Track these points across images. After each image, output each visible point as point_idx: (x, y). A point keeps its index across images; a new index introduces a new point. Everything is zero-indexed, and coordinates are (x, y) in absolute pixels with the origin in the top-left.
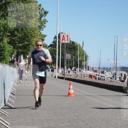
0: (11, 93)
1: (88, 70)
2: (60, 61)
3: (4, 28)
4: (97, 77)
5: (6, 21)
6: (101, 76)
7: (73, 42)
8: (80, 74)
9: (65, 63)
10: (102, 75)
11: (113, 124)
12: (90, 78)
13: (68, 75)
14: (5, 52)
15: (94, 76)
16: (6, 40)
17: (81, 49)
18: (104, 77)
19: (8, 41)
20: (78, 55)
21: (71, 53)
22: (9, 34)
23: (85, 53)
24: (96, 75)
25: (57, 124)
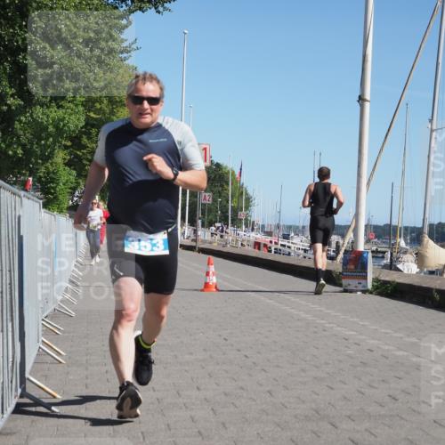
0: (71, 282)
1: (253, 230)
2: (187, 208)
3: (56, 127)
4: (273, 249)
5: (61, 112)
6: (282, 245)
7: (218, 165)
8: (233, 240)
9: (199, 214)
10: (285, 242)
11: (308, 358)
12: (257, 250)
13: (204, 242)
14: (58, 184)
15: (265, 245)
16: (60, 156)
17: (236, 181)
18: (289, 247)
19: (64, 159)
20: (228, 195)
21: (212, 191)
22: (69, 144)
23: (246, 191)
24: (271, 242)
25: (176, 357)
